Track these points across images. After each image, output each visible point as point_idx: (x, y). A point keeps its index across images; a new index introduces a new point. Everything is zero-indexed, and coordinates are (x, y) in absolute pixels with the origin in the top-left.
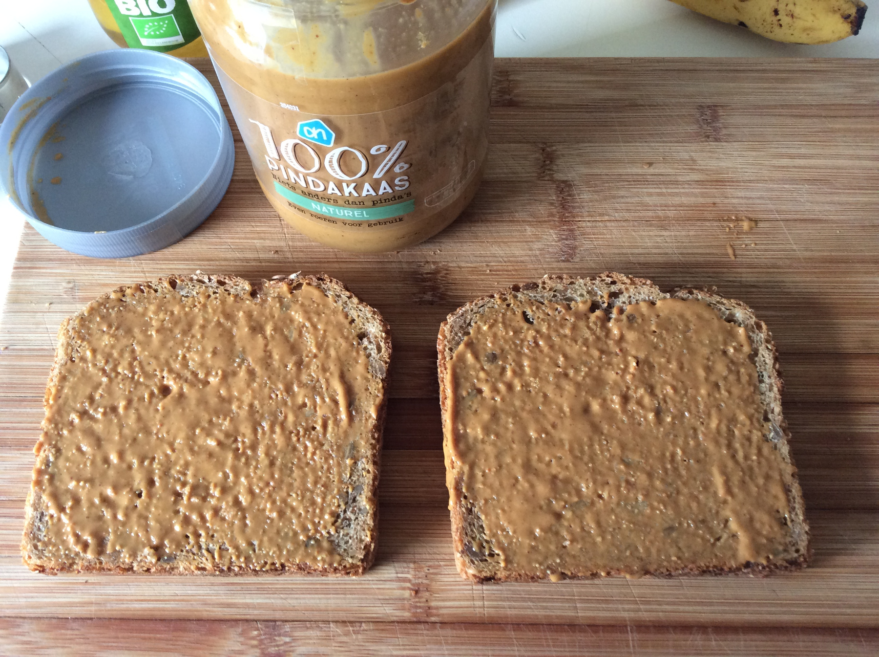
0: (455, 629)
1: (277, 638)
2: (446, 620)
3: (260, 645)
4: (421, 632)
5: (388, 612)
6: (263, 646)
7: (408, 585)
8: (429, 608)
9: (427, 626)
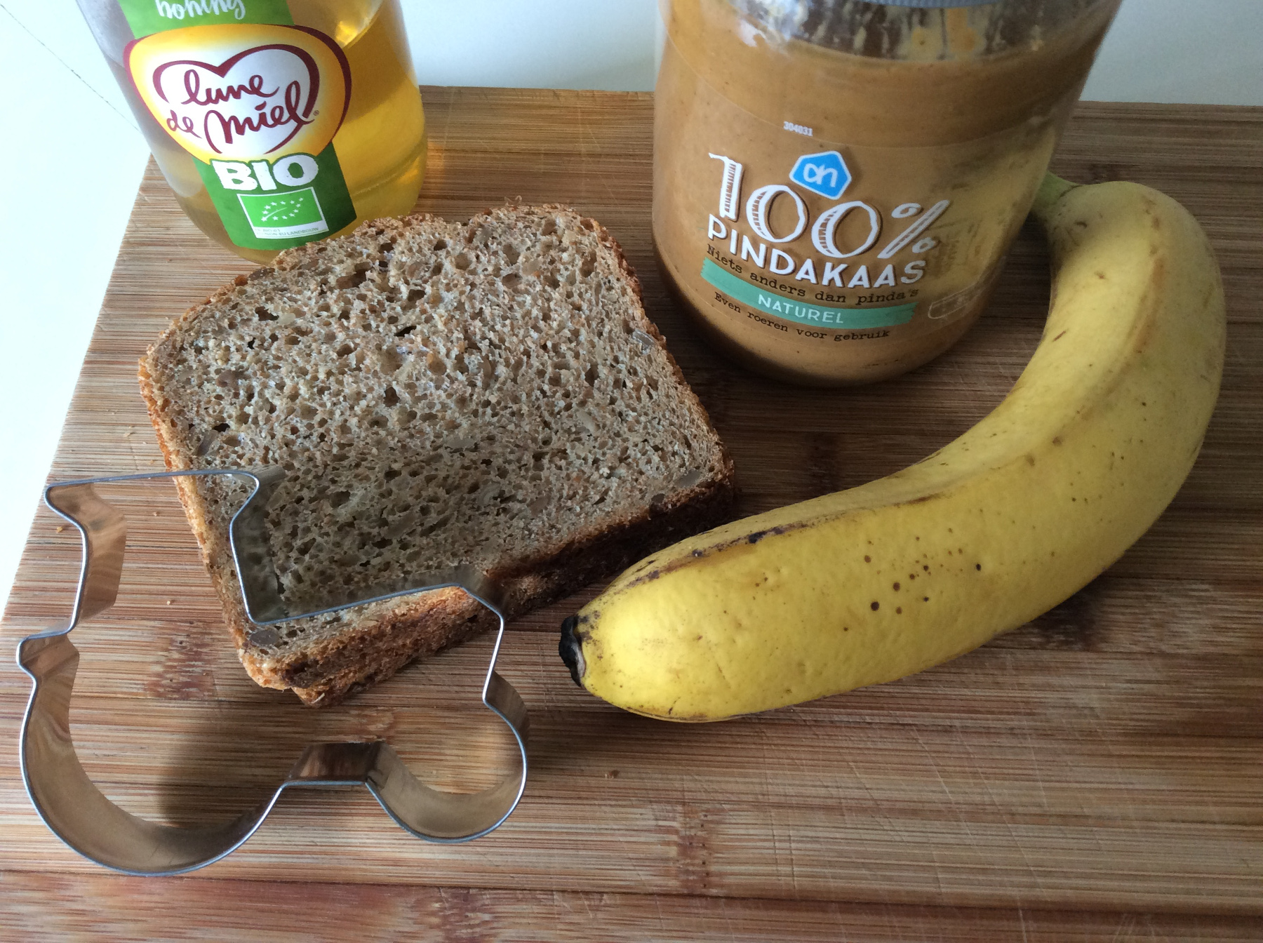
0: (750, 908)
1: (469, 914)
2: (734, 894)
3: (444, 924)
4: (696, 911)
5: (643, 878)
6: (448, 927)
7: (674, 838)
8: (708, 874)
9: (704, 902)
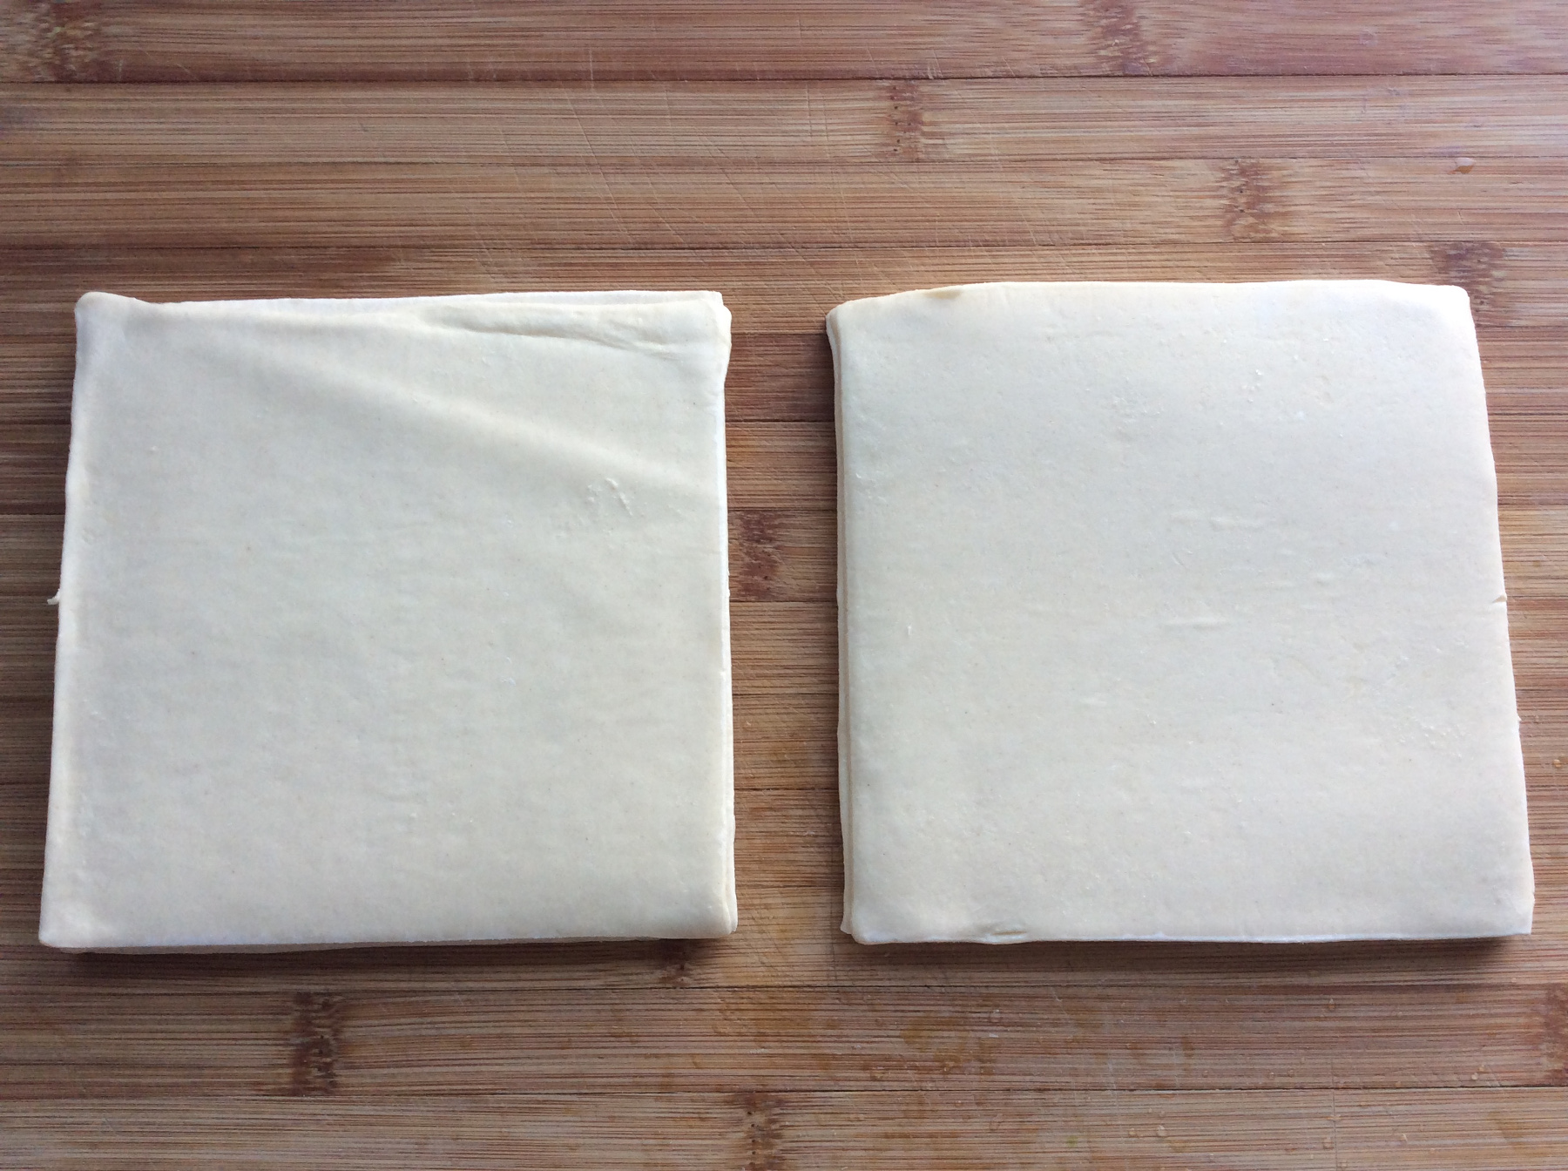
1: (1117, 54)
2: (867, 83)
3: (1142, 46)
4: (903, 66)
5: (956, 93)
6: (1138, 43)
7: (925, 129)
8: (892, 98)
9: (895, 74)
